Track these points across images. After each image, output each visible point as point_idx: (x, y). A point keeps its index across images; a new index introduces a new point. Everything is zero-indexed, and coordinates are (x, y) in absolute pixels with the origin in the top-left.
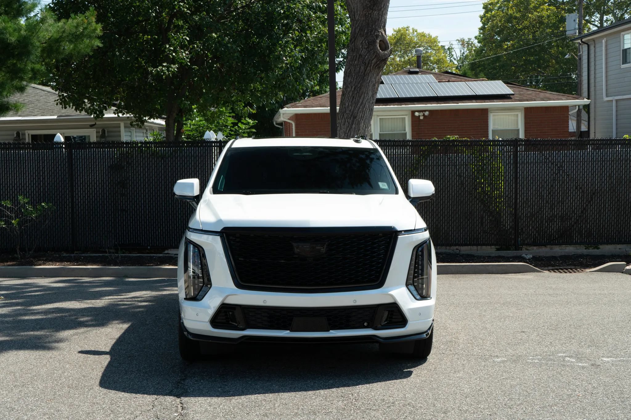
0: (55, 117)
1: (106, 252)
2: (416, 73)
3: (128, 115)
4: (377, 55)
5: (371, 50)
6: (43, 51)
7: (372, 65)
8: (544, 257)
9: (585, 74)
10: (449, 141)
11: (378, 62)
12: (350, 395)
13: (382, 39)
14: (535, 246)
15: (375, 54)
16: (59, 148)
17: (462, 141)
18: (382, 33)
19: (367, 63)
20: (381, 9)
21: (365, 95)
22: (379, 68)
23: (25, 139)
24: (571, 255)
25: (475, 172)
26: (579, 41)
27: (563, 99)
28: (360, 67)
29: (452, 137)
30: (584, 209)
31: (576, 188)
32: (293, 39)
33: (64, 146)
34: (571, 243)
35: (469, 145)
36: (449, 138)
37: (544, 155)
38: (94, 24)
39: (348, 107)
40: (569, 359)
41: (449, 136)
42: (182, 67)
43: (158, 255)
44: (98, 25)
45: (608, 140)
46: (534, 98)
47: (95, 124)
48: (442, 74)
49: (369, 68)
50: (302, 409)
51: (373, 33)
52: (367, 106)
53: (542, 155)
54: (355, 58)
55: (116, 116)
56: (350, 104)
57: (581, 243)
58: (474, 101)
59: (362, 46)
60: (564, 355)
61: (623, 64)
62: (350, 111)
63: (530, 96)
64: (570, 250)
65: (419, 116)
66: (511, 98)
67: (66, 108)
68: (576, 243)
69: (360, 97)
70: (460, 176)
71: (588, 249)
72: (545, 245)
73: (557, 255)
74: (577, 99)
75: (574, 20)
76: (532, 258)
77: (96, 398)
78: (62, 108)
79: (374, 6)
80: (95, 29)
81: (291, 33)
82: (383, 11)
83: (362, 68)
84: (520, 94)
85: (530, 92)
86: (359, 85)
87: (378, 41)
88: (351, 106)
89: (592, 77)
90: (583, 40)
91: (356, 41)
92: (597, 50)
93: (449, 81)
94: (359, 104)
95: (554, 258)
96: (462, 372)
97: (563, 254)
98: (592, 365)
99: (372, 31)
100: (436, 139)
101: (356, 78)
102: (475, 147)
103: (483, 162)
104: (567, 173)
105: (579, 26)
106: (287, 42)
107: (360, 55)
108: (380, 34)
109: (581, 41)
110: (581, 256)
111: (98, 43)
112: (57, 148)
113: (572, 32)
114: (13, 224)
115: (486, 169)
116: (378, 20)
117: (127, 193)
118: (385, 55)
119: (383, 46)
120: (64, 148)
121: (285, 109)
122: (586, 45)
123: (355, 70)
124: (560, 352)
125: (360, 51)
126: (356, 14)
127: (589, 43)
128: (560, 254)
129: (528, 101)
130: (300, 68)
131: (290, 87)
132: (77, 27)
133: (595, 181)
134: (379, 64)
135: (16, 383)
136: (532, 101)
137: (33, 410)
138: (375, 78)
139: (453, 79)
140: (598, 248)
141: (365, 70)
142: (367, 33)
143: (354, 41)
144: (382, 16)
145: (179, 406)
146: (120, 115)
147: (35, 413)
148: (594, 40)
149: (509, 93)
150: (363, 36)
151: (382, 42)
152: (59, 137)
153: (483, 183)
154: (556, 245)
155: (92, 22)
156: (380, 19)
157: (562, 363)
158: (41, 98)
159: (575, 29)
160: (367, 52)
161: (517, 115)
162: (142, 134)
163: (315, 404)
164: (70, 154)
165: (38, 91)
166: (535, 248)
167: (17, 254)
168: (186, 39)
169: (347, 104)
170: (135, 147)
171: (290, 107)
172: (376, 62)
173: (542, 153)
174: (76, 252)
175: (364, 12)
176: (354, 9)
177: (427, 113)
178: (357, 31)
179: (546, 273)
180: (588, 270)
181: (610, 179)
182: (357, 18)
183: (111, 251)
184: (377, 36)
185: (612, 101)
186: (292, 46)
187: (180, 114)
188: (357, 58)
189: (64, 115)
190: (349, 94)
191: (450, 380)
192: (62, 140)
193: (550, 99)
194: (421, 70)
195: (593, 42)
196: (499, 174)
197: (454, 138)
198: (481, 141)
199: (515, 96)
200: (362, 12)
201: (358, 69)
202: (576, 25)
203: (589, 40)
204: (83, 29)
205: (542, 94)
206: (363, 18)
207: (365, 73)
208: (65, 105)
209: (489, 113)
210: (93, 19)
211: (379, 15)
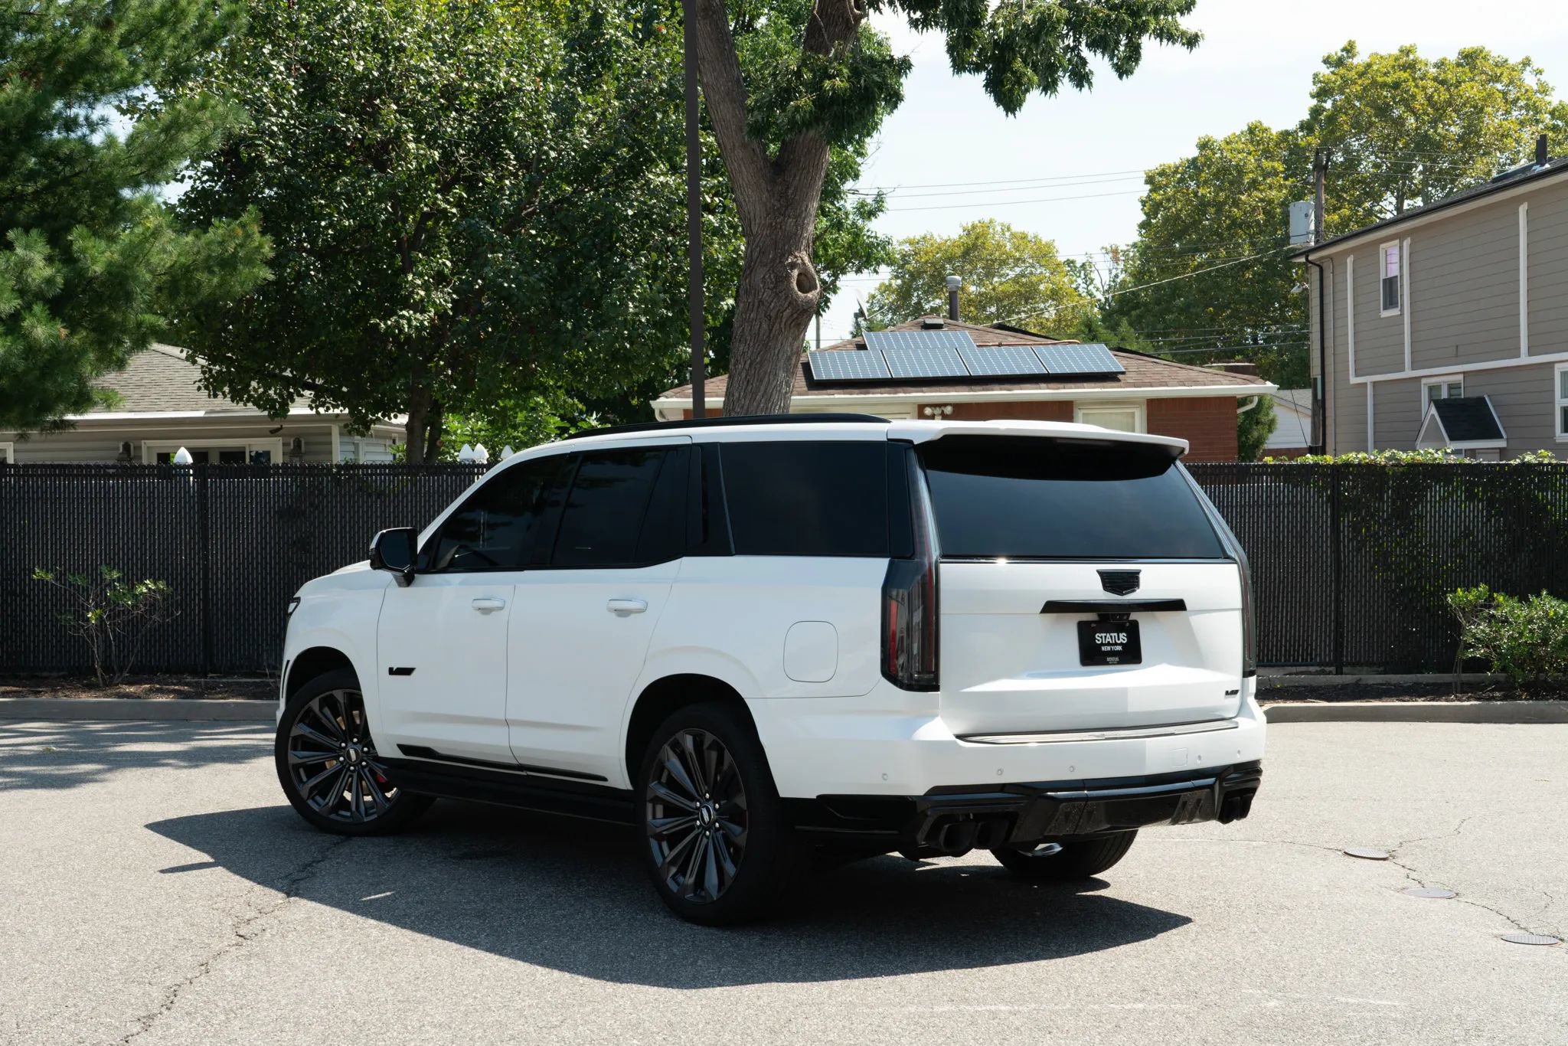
0: (201, 414)
2: (938, 327)
3: (337, 411)
4: (793, 303)
5: (781, 292)
6: (160, 289)
7: (784, 321)
9: (1315, 328)
11: (796, 315)
13: (803, 271)
15: (789, 300)
16: (182, 475)
18: (802, 260)
19: (773, 314)
20: (800, 215)
21: (771, 377)
22: (799, 325)
23: (140, 458)
26: (1303, 260)
27: (1224, 382)
28: (760, 325)
33: (191, 472)
38: (257, 236)
39: (739, 399)
44: (264, 239)
46: (1165, 379)
47: (281, 428)
49: (777, 326)
51: (784, 259)
52: (775, 397)
54: (751, 306)
55: (314, 412)
56: (742, 394)
58: (1043, 385)
59: (765, 283)
61: (1385, 308)
62: (742, 407)
63: (1158, 376)
65: (931, 416)
66: (1119, 380)
67: (215, 396)
69: (761, 381)
74: (1252, 382)
75: (1307, 215)
78: (209, 396)
79: (787, 209)
80: (261, 246)
81: (643, 255)
82: (804, 218)
83: (765, 326)
84: (1139, 373)
85: (1162, 368)
86: (759, 358)
87: (796, 273)
88: (745, 397)
90: (1311, 258)
91: (753, 275)
92: (1338, 279)
93: (1000, 345)
94: (761, 393)
99: (783, 255)
101: (754, 346)
105: (1317, 226)
107: (761, 302)
108: (800, 261)
109: (1307, 259)
111: (265, 274)
112: (178, 475)
113: (1302, 239)
114: (88, 620)
116: (796, 234)
118: (809, 302)
119: (806, 284)
120: (191, 475)
121: (662, 399)
122: (1317, 269)
123: (750, 330)
125: (761, 294)
126: (753, 222)
127: (1324, 266)
129: (1151, 386)
132: (223, 243)
134: (797, 318)
136: (1161, 385)
138: (791, 345)
139: (1011, 340)
141: (771, 331)
142: (773, 260)
143: (751, 272)
144: (803, 228)
146: (322, 410)
148: (1330, 258)
149: (1114, 370)
150: (766, 265)
151: (803, 277)
152: (184, 454)
155: (254, 233)
156: (799, 232)
158: (177, 374)
159: (1308, 233)
160: (773, 295)
161: (1133, 414)
162: (382, 449)
164: (203, 486)
165: (171, 361)
167: (97, 677)
168: (444, 264)
169: (737, 395)
171: (672, 397)
172: (793, 315)
174: (210, 675)
175: (768, 221)
176: (749, 213)
177: (949, 410)
178: (755, 255)
182: (754, 232)
184: (793, 265)
185: (1365, 384)
187: (435, 410)
188: (755, 308)
189: (218, 409)
190: (740, 374)
192: (190, 460)
193: (1196, 383)
194: (949, 321)
195: (1330, 263)
199: (1128, 374)
200: (765, 219)
201: (757, 327)
202: (1309, 225)
203: (1322, 258)
204: (235, 249)
205: (1184, 371)
206: (767, 232)
207: (769, 336)
208: (215, 390)
209: (1075, 410)
210: (255, 229)
211: (796, 225)
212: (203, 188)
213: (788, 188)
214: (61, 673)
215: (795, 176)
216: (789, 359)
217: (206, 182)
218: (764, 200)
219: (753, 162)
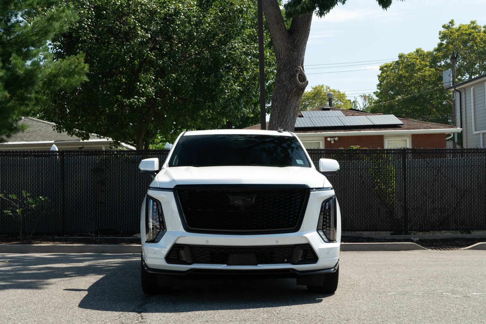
0: (53, 142)
1: (88, 236)
2: (328, 110)
4: (297, 86)
5: (292, 81)
6: (44, 84)
7: (293, 93)
8: (428, 240)
9: (458, 114)
10: (353, 150)
11: (298, 91)
12: (273, 312)
13: (301, 73)
14: (420, 231)
15: (296, 84)
16: (54, 155)
17: (363, 150)
18: (300, 69)
19: (289, 91)
20: (299, 51)
21: (288, 115)
22: (299, 95)
24: (449, 238)
25: (373, 173)
26: (453, 89)
27: (441, 127)
28: (284, 94)
29: (355, 147)
30: (458, 203)
31: (452, 186)
32: (233, 76)
34: (449, 229)
35: (368, 153)
36: (352, 148)
37: (426, 161)
38: (83, 64)
39: (275, 124)
40: (446, 293)
41: (352, 146)
42: (149, 100)
43: (128, 238)
44: (86, 65)
45: (475, 149)
46: (419, 127)
47: (83, 147)
48: (348, 110)
49: (290, 95)
50: (235, 318)
51: (293, 69)
52: (290, 124)
53: (425, 161)
54: (280, 88)
56: (276, 122)
57: (456, 229)
58: (373, 129)
59: (286, 78)
60: (443, 291)
63: (416, 126)
64: (448, 234)
65: (331, 141)
66: (401, 127)
67: (60, 132)
68: (453, 229)
69: (284, 117)
70: (361, 177)
71: (463, 234)
72: (428, 231)
73: (438, 238)
74: (452, 127)
75: (449, 75)
76: (418, 241)
77: (75, 313)
78: (58, 132)
79: (294, 49)
80: (84, 67)
81: (231, 72)
82: (301, 52)
83: (286, 95)
84: (408, 125)
85: (416, 122)
86: (284, 108)
87: (298, 75)
88: (278, 124)
89: (464, 116)
90: (456, 89)
91: (281, 75)
92: (467, 95)
93: (353, 115)
94: (284, 122)
95: (436, 241)
96: (362, 300)
97: (443, 238)
98: (464, 296)
99: (293, 67)
100: (343, 149)
101: (281, 103)
102: (372, 155)
103: (379, 166)
104: (444, 175)
105: (453, 80)
106: (228, 79)
107: (284, 85)
108: (299, 69)
109: (455, 89)
110: (457, 239)
111: (85, 78)
112: (52, 155)
113: (448, 84)
114: (17, 212)
115: (381, 171)
116: (298, 59)
117: (106, 190)
118: (303, 85)
119: (302, 78)
120: (58, 155)
122: (459, 93)
123: (280, 97)
124: (440, 290)
125: (284, 82)
126: (281, 54)
127: (461, 91)
128: (440, 238)
129: (414, 129)
130: (238, 100)
131: (231, 113)
132: (70, 65)
133: (466, 181)
134: (298, 92)
135: (14, 306)
136: (417, 129)
137: (25, 319)
138: (296, 103)
139: (356, 114)
140: (470, 233)
141: (288, 97)
142: (289, 69)
143: (280, 74)
144: (300, 56)
145: (140, 318)
147: (27, 321)
148: (464, 88)
149: (399, 123)
150: (286, 71)
151: (300, 76)
152: (55, 147)
153: (379, 183)
154: (437, 231)
155: (81, 62)
156: (299, 58)
157: (441, 295)
159: (450, 82)
160: (289, 83)
161: (406, 140)
163: (245, 316)
164: (62, 160)
165: (40, 123)
166: (421, 233)
167: (20, 236)
168: (152, 78)
169: (274, 123)
170: (112, 155)
172: (296, 91)
173: (425, 159)
174: (65, 235)
176: (279, 50)
177: (336, 139)
178: (281, 67)
179: (430, 250)
180: (463, 249)
181: (478, 179)
182: (281, 58)
183: (93, 235)
184: (297, 71)
185: (480, 134)
186: (232, 82)
187: (147, 135)
188: (282, 88)
189: (59, 140)
190: (275, 115)
191: (352, 304)
192: (57, 149)
193: (431, 128)
194: (332, 107)
195: (464, 90)
196: (392, 175)
197: (356, 148)
198: (377, 150)
199: (404, 125)
200: (286, 53)
201: (282, 96)
202: (450, 79)
203: (460, 88)
204: (75, 67)
205: (425, 124)
206: (286, 58)
207: (287, 99)
208: (60, 130)
209: (384, 139)
210: (82, 60)
211: (298, 55)
212: (57, 51)
213: (294, 41)
214: (5, 235)
215: (297, 35)
216: (295, 108)
217: (58, 49)
218: (285, 45)
219: (281, 30)
